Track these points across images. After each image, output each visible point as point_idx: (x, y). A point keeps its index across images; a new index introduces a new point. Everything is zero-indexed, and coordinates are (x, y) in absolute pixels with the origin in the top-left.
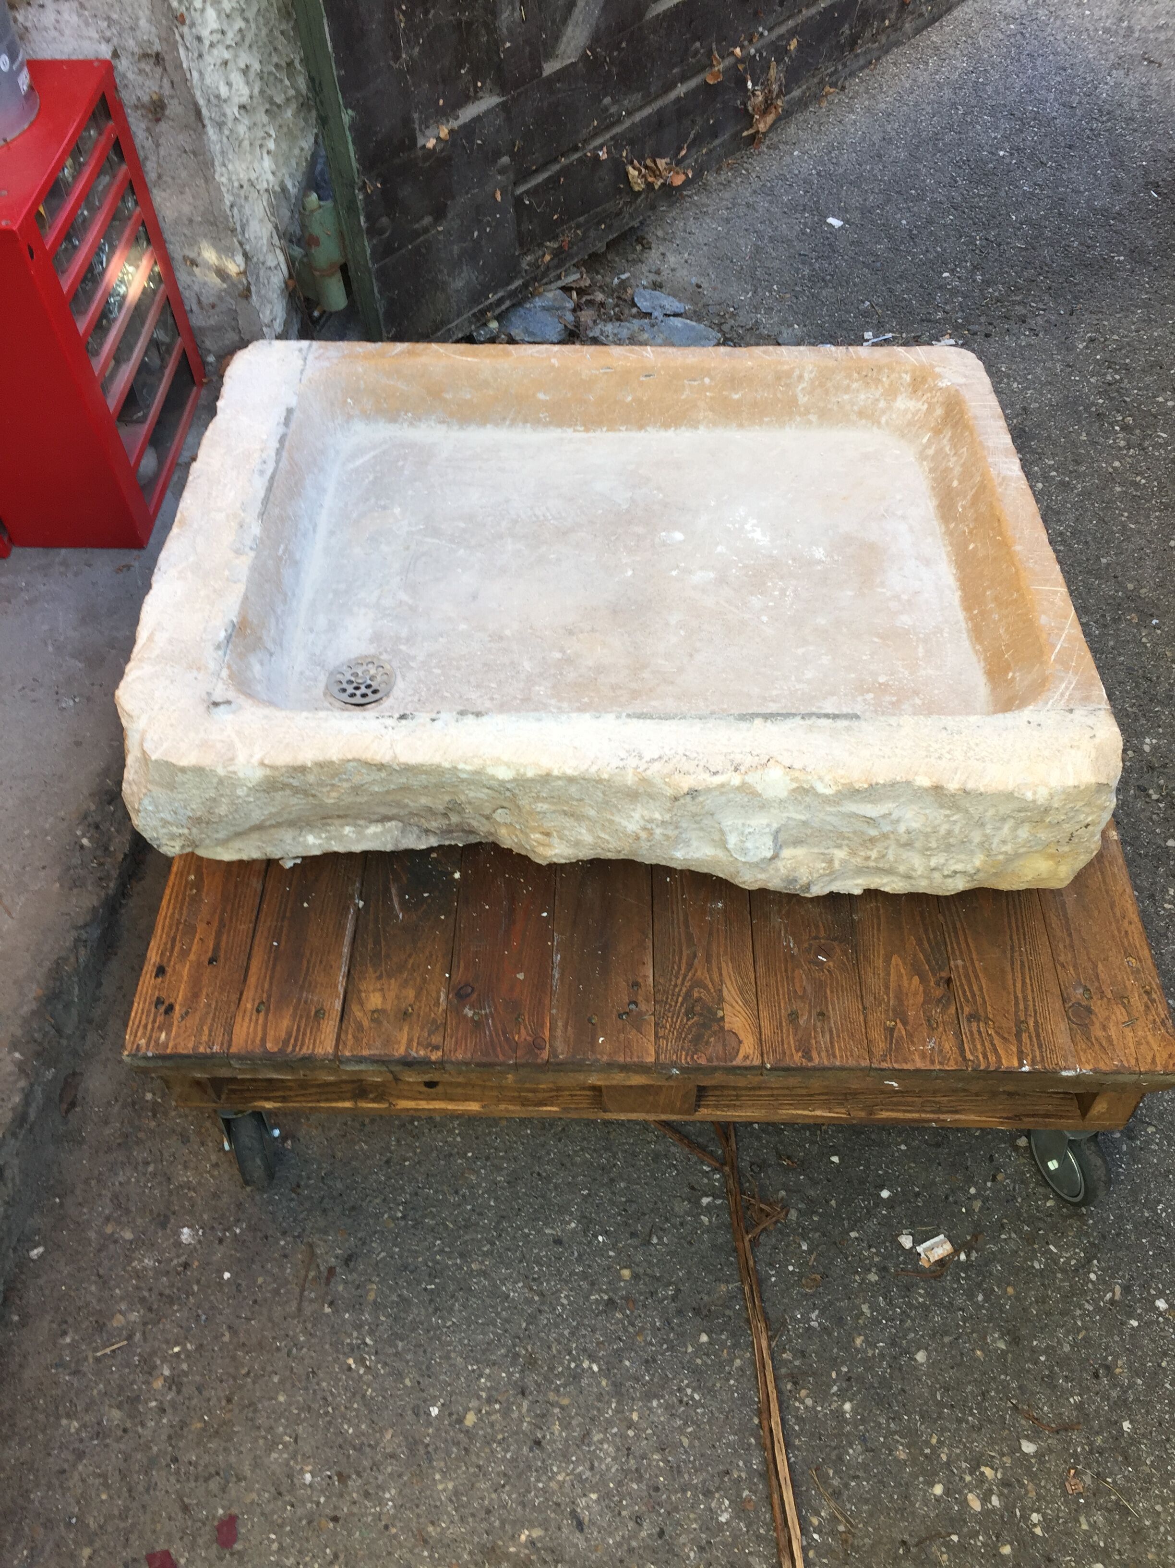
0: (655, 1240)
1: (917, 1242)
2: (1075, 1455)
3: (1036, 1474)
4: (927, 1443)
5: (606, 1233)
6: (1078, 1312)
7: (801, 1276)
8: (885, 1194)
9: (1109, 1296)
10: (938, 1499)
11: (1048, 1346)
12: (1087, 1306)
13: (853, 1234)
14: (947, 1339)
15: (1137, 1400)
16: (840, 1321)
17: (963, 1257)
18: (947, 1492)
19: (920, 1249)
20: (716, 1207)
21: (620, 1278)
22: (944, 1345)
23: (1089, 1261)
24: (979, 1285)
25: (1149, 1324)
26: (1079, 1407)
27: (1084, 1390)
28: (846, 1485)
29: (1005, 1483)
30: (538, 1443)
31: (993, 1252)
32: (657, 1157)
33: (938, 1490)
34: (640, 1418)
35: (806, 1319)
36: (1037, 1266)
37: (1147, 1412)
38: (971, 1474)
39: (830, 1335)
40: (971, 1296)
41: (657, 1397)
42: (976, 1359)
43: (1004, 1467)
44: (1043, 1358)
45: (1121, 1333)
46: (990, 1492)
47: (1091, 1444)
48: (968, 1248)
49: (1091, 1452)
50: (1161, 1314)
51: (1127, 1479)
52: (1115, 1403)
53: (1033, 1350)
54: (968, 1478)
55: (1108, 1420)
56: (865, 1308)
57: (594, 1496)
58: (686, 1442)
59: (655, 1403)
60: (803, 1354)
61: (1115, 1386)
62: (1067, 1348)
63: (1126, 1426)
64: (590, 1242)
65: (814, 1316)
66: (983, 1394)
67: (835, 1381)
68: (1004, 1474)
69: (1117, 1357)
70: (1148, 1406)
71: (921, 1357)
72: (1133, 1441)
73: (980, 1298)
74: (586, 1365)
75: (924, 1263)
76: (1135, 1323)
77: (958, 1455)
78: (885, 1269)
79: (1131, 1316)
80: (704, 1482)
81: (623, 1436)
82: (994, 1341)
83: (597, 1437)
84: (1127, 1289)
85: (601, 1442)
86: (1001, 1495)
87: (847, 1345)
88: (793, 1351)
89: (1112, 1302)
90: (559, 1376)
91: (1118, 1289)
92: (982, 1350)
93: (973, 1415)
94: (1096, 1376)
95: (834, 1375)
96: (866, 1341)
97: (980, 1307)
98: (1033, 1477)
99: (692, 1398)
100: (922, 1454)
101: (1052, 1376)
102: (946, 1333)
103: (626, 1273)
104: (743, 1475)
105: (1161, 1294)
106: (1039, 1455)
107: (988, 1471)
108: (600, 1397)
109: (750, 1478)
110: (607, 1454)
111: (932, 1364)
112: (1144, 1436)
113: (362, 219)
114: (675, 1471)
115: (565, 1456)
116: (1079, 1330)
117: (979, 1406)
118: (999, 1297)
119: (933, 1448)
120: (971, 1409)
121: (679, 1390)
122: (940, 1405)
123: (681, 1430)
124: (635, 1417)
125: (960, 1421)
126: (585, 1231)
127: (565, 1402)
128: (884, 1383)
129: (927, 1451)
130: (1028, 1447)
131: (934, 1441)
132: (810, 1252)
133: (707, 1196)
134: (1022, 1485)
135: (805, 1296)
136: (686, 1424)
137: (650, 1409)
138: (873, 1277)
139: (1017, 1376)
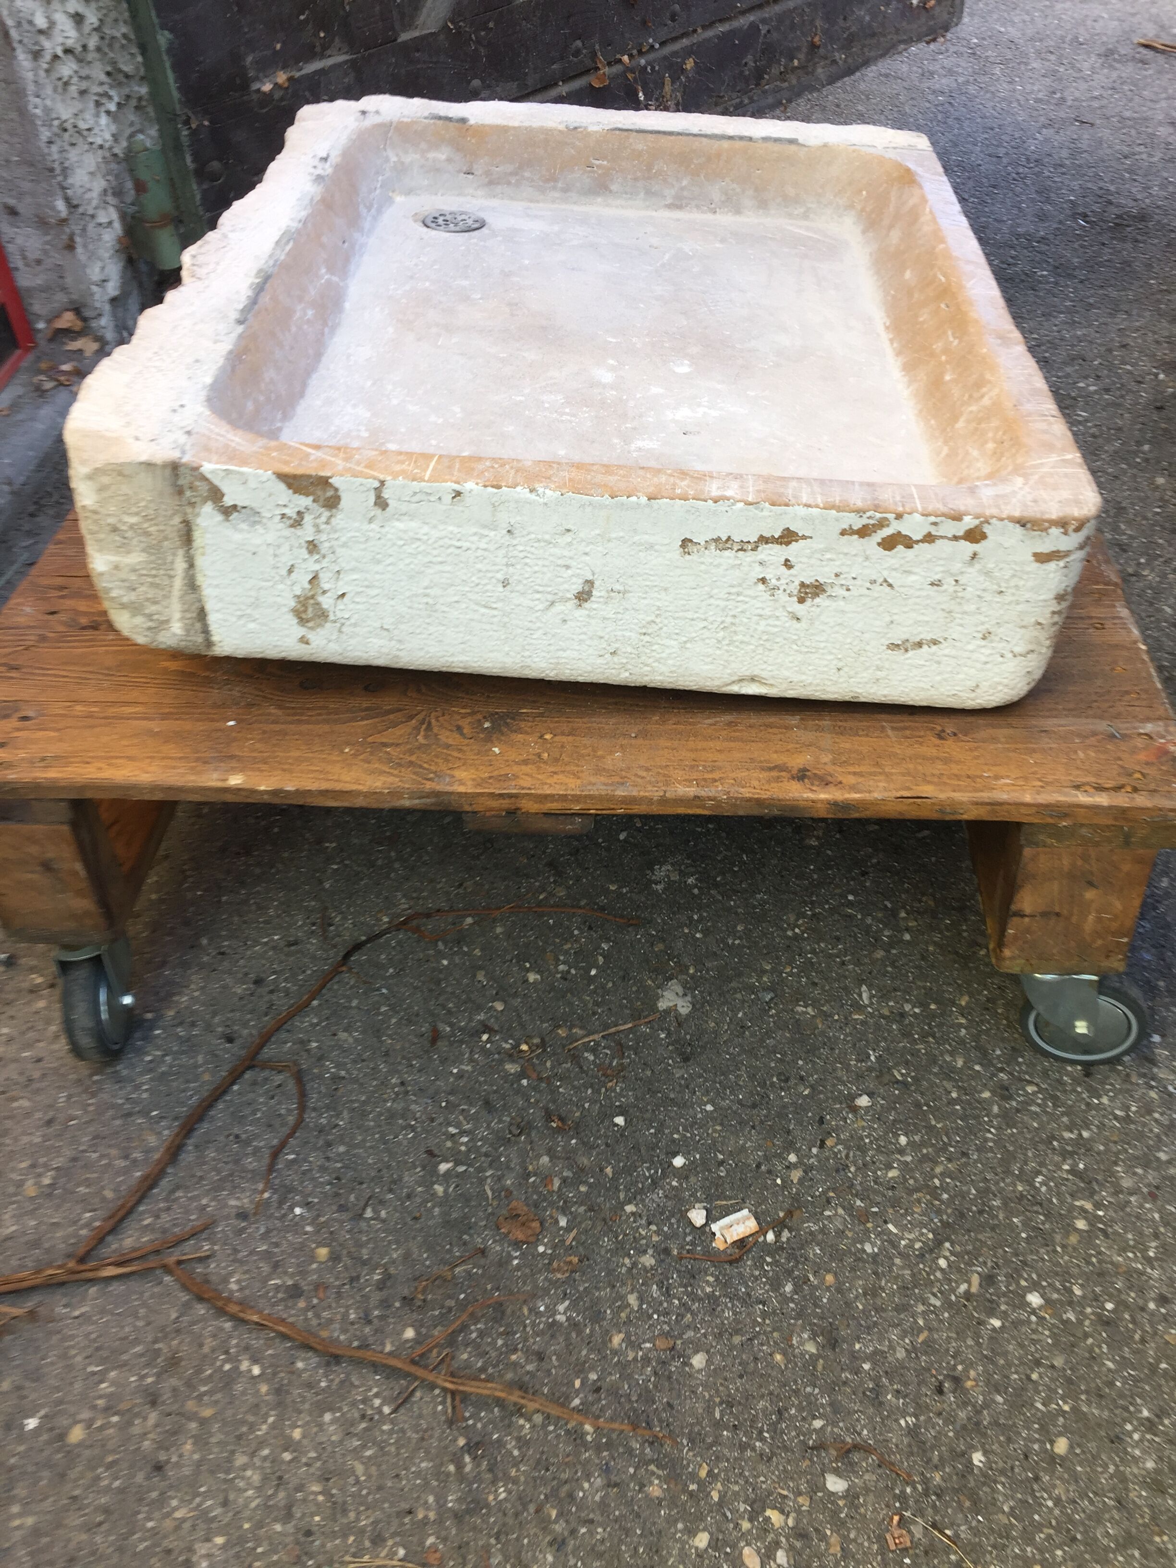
0: (369, 1213)
1: (711, 1218)
2: (903, 1498)
3: (843, 1523)
4: (694, 1477)
5: (307, 1205)
6: (921, 1308)
7: (552, 1258)
8: (679, 1162)
9: (963, 1287)
10: (700, 1555)
11: (876, 1352)
12: (933, 1301)
13: (630, 1208)
14: (737, 1340)
15: (995, 1423)
16: (597, 1317)
17: (770, 1237)
18: (714, 1544)
19: (715, 1227)
20: (459, 1175)
21: (313, 1258)
22: (732, 1348)
23: (939, 1243)
24: (789, 1273)
25: (1017, 1324)
26: (912, 1432)
27: (920, 1409)
28: (573, 1532)
29: (800, 1533)
30: (159, 1468)
31: (811, 1233)
32: (392, 1115)
33: (702, 1540)
34: (304, 1436)
35: (552, 1311)
36: (868, 1248)
37: (1009, 1440)
38: (751, 1520)
39: (580, 1333)
40: (776, 1285)
41: (331, 1409)
42: (773, 1366)
43: (798, 1511)
44: (866, 1366)
45: (977, 1336)
46: (777, 1544)
47: (926, 1481)
48: (779, 1226)
49: (926, 1493)
50: (1034, 1312)
51: (975, 1531)
52: (964, 1427)
53: (855, 1357)
54: (746, 1525)
55: (952, 1450)
56: (632, 1299)
57: (219, 1540)
58: (360, 1469)
59: (328, 1417)
60: (541, 1357)
61: (965, 1404)
62: (901, 1354)
63: (978, 1458)
64: (284, 1215)
65: (561, 1308)
66: (780, 1412)
67: (577, 1392)
68: (797, 1521)
69: (970, 1365)
70: (1009, 1432)
71: (698, 1361)
72: (987, 1479)
73: (789, 1288)
74: (244, 1365)
75: (719, 1244)
76: (997, 1323)
77: (736, 1494)
78: (667, 1251)
79: (992, 1312)
80: (375, 1523)
81: (275, 1460)
82: (802, 1343)
83: (241, 1460)
84: (989, 1280)
85: (244, 1468)
86: (791, 1548)
87: (601, 1346)
88: (527, 1352)
89: (968, 1295)
90: (205, 1382)
91: (975, 1279)
92: (784, 1354)
93: (762, 1439)
94: (940, 1391)
95: (577, 1383)
96: (627, 1339)
97: (785, 1300)
98: (839, 1525)
99: (379, 1411)
100: (685, 1490)
101: (878, 1390)
102: (737, 1332)
103: (323, 1252)
104: (432, 1515)
105: (1035, 1286)
106: (851, 1495)
107: (774, 1516)
108: (255, 1408)
109: (440, 1521)
110: (250, 1485)
111: (714, 1371)
112: (1003, 1472)
113: (188, 159)
114: (338, 1509)
115: (192, 1484)
116: (920, 1330)
117: (773, 1428)
118: (816, 1288)
119: (701, 1483)
120: (761, 1432)
121: (364, 1401)
122: (718, 1425)
123: (356, 1453)
124: (297, 1434)
125: (743, 1447)
126: (281, 1203)
127: (207, 1413)
128: (647, 1397)
129: (693, 1487)
130: (835, 1484)
131: (703, 1473)
132: (568, 1229)
133: (447, 1161)
134: (823, 1538)
135: (555, 1283)
136: (364, 1447)
137: (320, 1425)
138: (648, 1260)
139: (830, 1389)
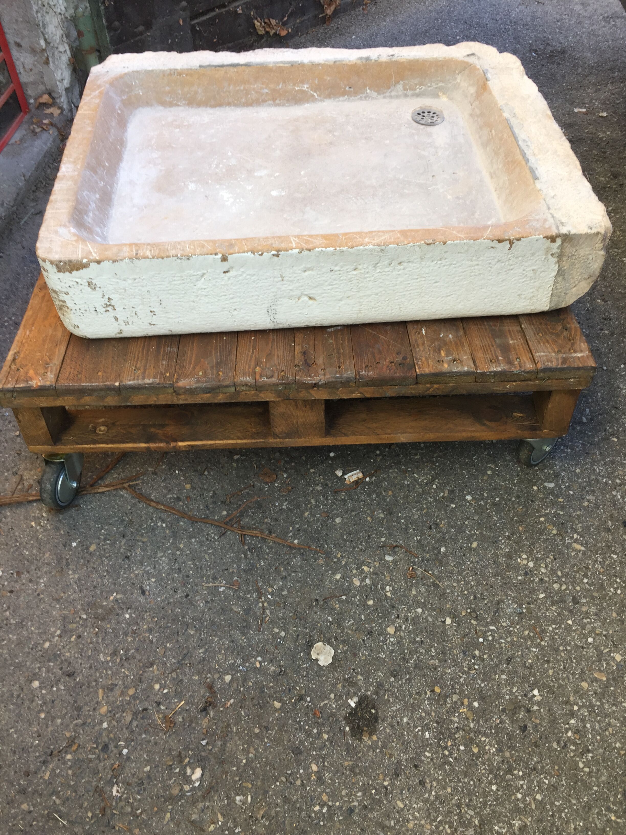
0: (206, 473)
1: (344, 473)
2: (414, 563)
3: (391, 570)
4: (335, 557)
5: (180, 470)
6: (425, 502)
7: (280, 488)
8: (332, 454)
9: (442, 494)
10: (337, 581)
11: (406, 516)
12: (430, 499)
13: (312, 470)
14: (353, 513)
15: (450, 538)
16: (299, 506)
17: (368, 479)
18: (343, 577)
19: (346, 477)
20: (242, 459)
21: (184, 488)
22: (351, 516)
23: (433, 480)
24: (375, 491)
25: (461, 506)
26: (418, 541)
27: (422, 534)
28: (290, 575)
29: (374, 573)
30: (127, 557)
31: (384, 478)
33: (338, 576)
34: (184, 546)
35: (281, 505)
36: (406, 482)
37: (455, 543)
38: (357, 570)
39: (292, 512)
40: (369, 495)
41: (195, 538)
42: (367, 521)
43: (375, 567)
44: (403, 521)
45: (446, 510)
46: (366, 577)
47: (423, 557)
48: (371, 476)
49: (423, 560)
50: (468, 502)
51: (440, 572)
52: (438, 540)
53: (398, 518)
54: (355, 571)
55: (434, 547)
56: (313, 501)
57: (153, 580)
58: (207, 557)
59: (193, 540)
60: (276, 520)
61: (439, 532)
62: (416, 517)
63: (443, 549)
64: (172, 474)
65: (284, 504)
66: (369, 536)
67: (291, 531)
68: (374, 570)
69: (442, 520)
70: (455, 541)
71: (338, 520)
72: (446, 555)
73: (374, 496)
74: (159, 524)
75: (347, 482)
76: (454, 506)
77: (351, 562)
78: (327, 485)
79: (452, 502)
80: (214, 573)
81: (174, 554)
82: (379, 514)
83: (160, 554)
84: (451, 492)
85: (162, 557)
86: (371, 578)
87: (301, 516)
88: (271, 519)
89: (443, 497)
90: (144, 529)
91: (447, 492)
92: (371, 517)
93: (362, 545)
94: (430, 528)
95: (291, 528)
96: (311, 514)
97: (372, 500)
99: (214, 538)
100: (332, 561)
101: (407, 529)
102: (353, 511)
103: (188, 486)
104: (235, 571)
105: (469, 493)
106: (394, 562)
107: (365, 568)
108: (165, 538)
109: (239, 572)
110: (164, 561)
111: (344, 524)
112: (452, 553)
113: (104, 21)
114: (198, 569)
115: (142, 563)
116: (424, 509)
117: (366, 541)
118: (385, 496)
119: (338, 559)
120: (361, 542)
121: (208, 535)
122: (345, 541)
123: (206, 552)
124: (182, 546)
125: (354, 547)
126: (170, 469)
127: (145, 540)
128: (318, 532)
129: (335, 560)
130: (389, 558)
131: (339, 556)
132: (287, 478)
133: (237, 454)
134: (383, 575)
135: (282, 496)
136: (208, 549)
137: (191, 543)
138: (319, 488)
139: (389, 528)
